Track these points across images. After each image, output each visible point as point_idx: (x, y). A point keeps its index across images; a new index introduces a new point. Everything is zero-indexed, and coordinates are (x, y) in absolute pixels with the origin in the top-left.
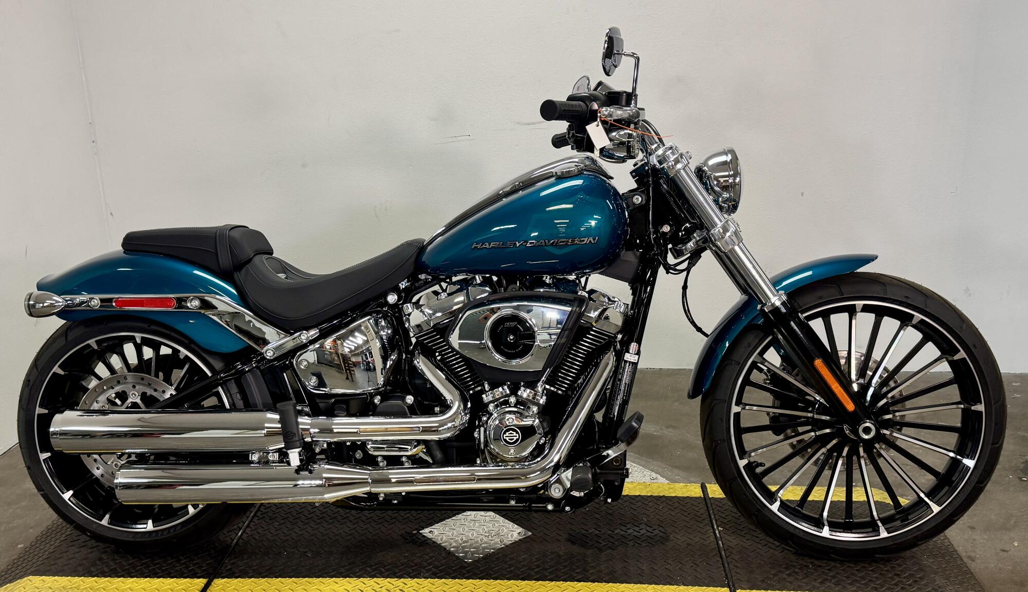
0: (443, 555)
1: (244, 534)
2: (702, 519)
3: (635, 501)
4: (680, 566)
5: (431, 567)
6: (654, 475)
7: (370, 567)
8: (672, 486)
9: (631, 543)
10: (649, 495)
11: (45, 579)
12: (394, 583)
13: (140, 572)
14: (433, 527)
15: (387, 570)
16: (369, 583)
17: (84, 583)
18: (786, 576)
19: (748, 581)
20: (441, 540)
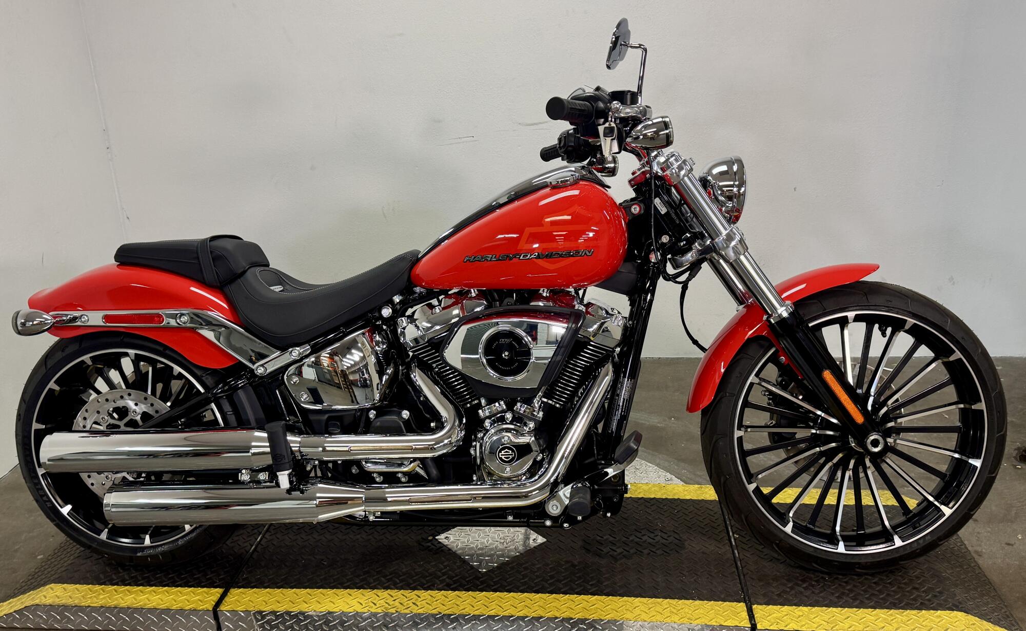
0: (457, 564)
1: (264, 539)
2: (717, 524)
3: (650, 504)
4: (695, 578)
5: (445, 577)
6: (669, 475)
7: (384, 577)
8: (687, 489)
9: (646, 551)
10: (664, 497)
11: (66, 588)
12: (408, 595)
13: (159, 580)
14: (450, 532)
15: (402, 581)
16: (382, 595)
17: (104, 592)
18: (803, 590)
19: (765, 595)
20: (457, 547)
